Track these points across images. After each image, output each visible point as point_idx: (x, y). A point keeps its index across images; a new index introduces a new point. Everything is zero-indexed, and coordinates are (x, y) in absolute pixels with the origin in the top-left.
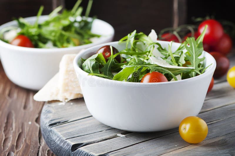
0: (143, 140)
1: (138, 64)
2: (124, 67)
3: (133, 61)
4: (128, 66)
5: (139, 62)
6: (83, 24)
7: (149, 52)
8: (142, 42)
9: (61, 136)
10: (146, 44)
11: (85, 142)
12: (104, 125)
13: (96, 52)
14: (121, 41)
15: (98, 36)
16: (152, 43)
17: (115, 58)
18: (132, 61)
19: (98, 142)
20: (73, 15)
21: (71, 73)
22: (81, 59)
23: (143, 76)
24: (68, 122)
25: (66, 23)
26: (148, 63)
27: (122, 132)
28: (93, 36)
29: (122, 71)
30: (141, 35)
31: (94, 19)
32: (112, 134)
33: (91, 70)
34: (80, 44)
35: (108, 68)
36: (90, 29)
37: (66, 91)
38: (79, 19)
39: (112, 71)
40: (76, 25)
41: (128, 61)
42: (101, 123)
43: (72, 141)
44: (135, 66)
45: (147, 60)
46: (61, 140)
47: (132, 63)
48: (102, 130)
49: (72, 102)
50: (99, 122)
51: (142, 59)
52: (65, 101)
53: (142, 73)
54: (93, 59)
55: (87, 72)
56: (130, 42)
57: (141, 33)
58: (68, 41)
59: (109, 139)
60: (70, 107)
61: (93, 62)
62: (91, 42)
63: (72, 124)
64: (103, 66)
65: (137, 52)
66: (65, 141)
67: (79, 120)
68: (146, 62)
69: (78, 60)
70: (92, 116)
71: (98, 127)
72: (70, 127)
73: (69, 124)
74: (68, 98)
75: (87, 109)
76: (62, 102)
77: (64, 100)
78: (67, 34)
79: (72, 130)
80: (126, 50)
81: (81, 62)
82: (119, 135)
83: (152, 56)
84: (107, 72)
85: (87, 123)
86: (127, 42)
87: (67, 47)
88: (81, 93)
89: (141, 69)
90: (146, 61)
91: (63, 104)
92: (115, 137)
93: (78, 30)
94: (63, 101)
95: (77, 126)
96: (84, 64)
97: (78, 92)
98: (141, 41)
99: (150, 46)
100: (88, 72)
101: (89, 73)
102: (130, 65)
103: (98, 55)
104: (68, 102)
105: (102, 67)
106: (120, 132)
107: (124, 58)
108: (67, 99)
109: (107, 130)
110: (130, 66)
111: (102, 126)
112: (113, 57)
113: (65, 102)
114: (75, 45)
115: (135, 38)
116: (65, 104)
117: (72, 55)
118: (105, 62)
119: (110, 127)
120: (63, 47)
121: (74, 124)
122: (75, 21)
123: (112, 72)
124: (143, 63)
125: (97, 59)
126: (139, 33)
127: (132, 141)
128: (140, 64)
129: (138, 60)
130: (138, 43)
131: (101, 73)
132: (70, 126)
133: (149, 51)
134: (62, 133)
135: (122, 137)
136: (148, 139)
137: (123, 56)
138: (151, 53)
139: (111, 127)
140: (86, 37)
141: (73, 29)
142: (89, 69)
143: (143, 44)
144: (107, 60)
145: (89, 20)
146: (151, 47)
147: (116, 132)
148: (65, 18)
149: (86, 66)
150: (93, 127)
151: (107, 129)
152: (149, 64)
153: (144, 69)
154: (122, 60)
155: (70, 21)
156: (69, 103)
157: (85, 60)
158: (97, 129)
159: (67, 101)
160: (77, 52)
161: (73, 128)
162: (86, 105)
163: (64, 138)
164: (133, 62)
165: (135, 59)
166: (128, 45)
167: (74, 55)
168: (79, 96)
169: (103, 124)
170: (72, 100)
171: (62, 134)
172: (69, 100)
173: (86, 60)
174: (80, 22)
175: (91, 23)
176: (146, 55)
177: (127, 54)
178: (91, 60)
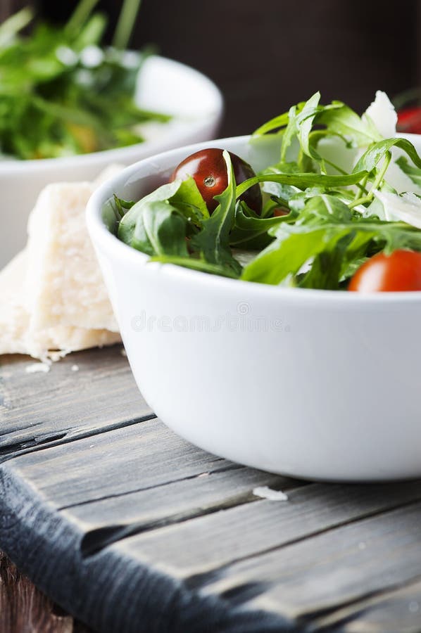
0: (356, 514)
1: (335, 220)
2: (281, 232)
3: (314, 208)
4: (298, 228)
5: (337, 211)
6: (106, 77)
7: (372, 175)
8: (341, 136)
9: (41, 496)
10: (354, 145)
11: (131, 520)
12: (202, 453)
13: (167, 175)
14: (259, 135)
15: (163, 119)
16: (378, 140)
17: (242, 197)
18: (312, 208)
19: (184, 519)
20: (72, 42)
21: (71, 252)
22: (112, 199)
23: (355, 266)
24: (65, 438)
25: (45, 68)
26: (370, 217)
27: (274, 480)
28: (144, 118)
29: (273, 247)
30: (338, 109)
31: (145, 56)
32: (236, 490)
33: (155, 242)
34: (98, 148)
35: (218, 237)
36: (130, 92)
37: (54, 319)
38: (92, 56)
39: (232, 247)
40: (84, 79)
41: (296, 208)
42: (189, 443)
43: (82, 517)
44: (324, 230)
45: (367, 204)
46: (41, 513)
47: (313, 216)
48: (196, 473)
49: (76, 362)
50: (183, 440)
51: (347, 202)
52: (49, 358)
53: (352, 256)
54: (162, 199)
55: (139, 248)
56: (299, 136)
57: (336, 105)
58: (56, 135)
59: (225, 507)
60: (69, 380)
61: (165, 214)
62: (139, 141)
63: (80, 448)
64: (200, 229)
65: (323, 173)
66: (57, 515)
67: (104, 431)
68: (361, 215)
69: (102, 205)
70: (154, 416)
71: (180, 461)
72: (74, 460)
73: (69, 449)
74: (61, 347)
75: (136, 389)
76: (38, 361)
77: (47, 354)
78: (52, 110)
79: (80, 472)
80: (281, 169)
81: (115, 212)
82: (260, 491)
83: (383, 189)
84: (217, 252)
85: (138, 442)
86: (286, 136)
87: (49, 156)
88: (112, 328)
89: (347, 239)
90: (360, 209)
91: (44, 367)
92: (248, 499)
93: (91, 96)
94: (44, 359)
95: (101, 457)
96: (125, 221)
97: (100, 326)
98: (334, 134)
99: (377, 152)
100: (145, 248)
101: (150, 253)
102: (304, 223)
103: (182, 184)
104: (61, 360)
105: (195, 234)
106: (267, 482)
107: (274, 198)
108: (58, 350)
109: (214, 472)
110: (307, 229)
111: (194, 458)
112: (234, 192)
113: (49, 362)
114: (81, 150)
115: (314, 122)
116: (50, 371)
117: (78, 188)
118: (206, 212)
119: (223, 459)
120: (38, 156)
121: (86, 447)
122: (79, 66)
123: (232, 250)
124: (353, 216)
125: (178, 201)
126: (330, 103)
127: (313, 516)
128: (341, 221)
129: (334, 202)
130: (322, 142)
131: (192, 253)
132: (71, 457)
133: (369, 170)
134: (44, 485)
135: (273, 503)
136: (373, 509)
137: (269, 188)
138: (378, 177)
139: (230, 462)
140: (119, 120)
141: (73, 94)
142: (148, 241)
143: (345, 144)
144: (212, 206)
145: (129, 59)
146: (378, 155)
147: (249, 482)
148: (46, 52)
149: (134, 227)
150: (158, 461)
151: (212, 467)
152: (376, 220)
153: (359, 240)
154: (268, 205)
155: (62, 65)
156: (63, 367)
157: (128, 206)
158: (175, 469)
159: (55, 356)
160: (93, 175)
161: (86, 463)
162: (130, 372)
163: (52, 506)
164: (315, 212)
165: (322, 203)
166: (288, 149)
167: (85, 185)
168: (103, 340)
169: (198, 449)
170: (75, 356)
171: (42, 489)
172: (63, 354)
173: (133, 204)
174: (95, 70)
175: (135, 72)
176: (358, 185)
177: (284, 182)
178: (153, 206)
